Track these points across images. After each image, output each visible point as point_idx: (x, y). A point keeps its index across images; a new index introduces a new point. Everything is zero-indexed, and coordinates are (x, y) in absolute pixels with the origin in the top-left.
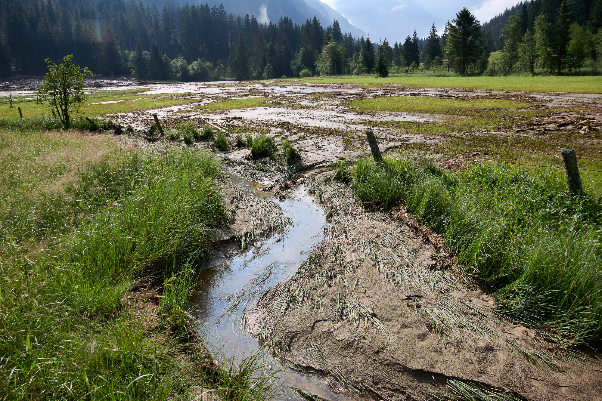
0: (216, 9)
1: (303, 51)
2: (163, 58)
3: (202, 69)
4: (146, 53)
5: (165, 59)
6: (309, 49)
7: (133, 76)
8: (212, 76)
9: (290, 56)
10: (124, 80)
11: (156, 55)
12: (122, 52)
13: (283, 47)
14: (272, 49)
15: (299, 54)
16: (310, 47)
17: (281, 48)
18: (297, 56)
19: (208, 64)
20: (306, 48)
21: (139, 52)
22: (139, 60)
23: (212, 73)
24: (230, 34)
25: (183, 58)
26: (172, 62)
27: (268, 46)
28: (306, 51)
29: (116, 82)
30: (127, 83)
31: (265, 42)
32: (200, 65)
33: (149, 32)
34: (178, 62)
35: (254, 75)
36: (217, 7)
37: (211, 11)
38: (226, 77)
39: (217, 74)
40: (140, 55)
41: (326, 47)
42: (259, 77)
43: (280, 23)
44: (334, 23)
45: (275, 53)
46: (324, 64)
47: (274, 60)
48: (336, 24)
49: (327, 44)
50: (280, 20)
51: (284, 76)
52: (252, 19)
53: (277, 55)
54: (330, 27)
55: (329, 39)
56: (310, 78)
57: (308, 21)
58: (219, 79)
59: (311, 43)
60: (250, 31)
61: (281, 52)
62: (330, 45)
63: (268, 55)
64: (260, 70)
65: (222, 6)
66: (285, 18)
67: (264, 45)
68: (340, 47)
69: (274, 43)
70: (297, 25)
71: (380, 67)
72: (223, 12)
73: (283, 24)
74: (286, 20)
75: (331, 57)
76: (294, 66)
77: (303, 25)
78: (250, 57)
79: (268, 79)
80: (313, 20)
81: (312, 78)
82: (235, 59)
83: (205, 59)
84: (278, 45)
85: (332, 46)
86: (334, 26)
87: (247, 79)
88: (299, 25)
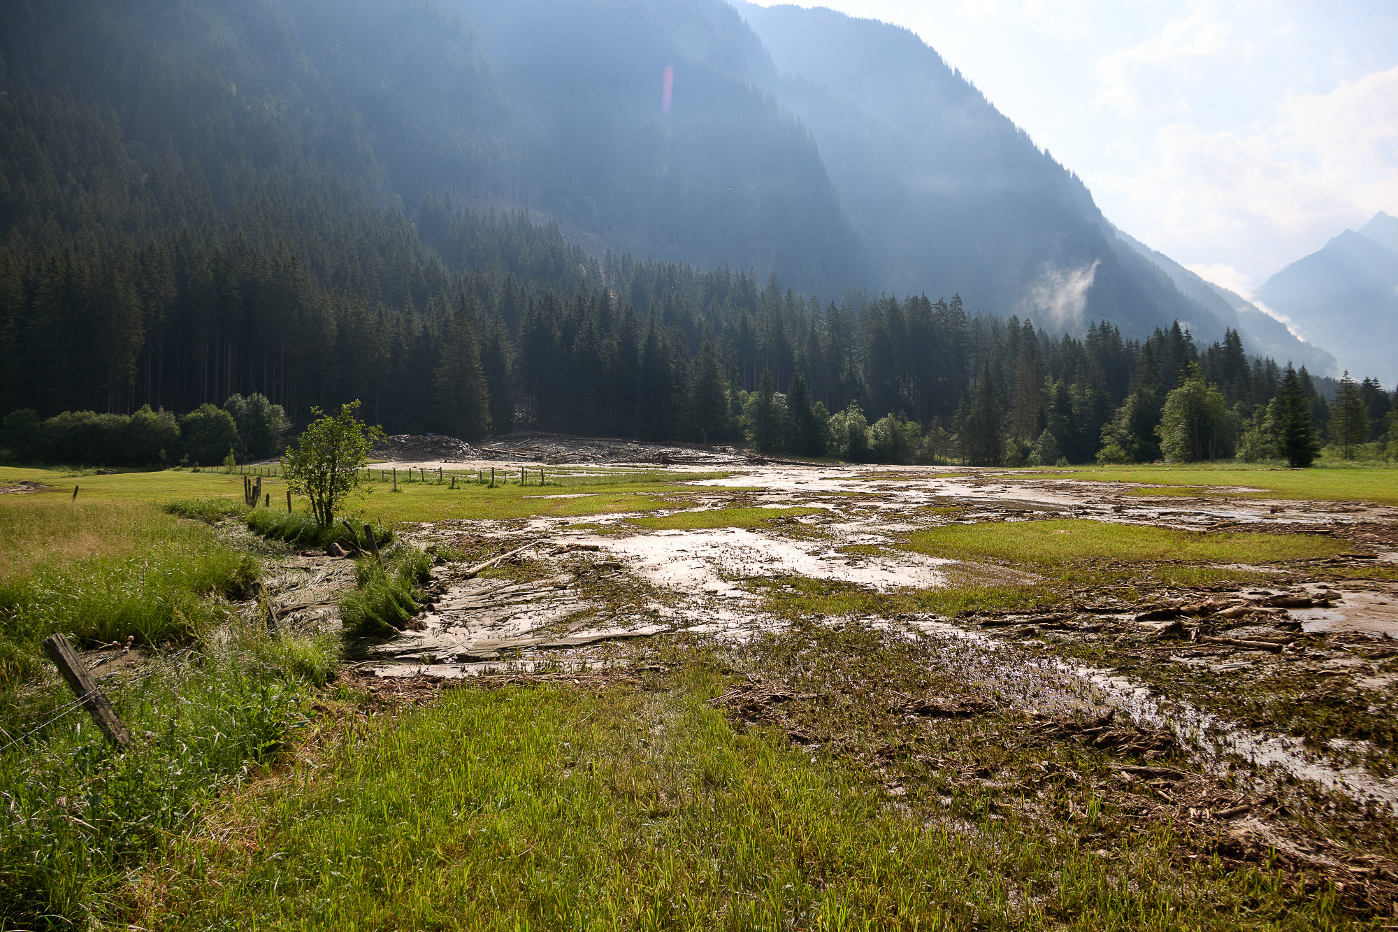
0: (945, 306)
1: (1133, 403)
2: (813, 410)
3: (895, 434)
4: (779, 398)
5: (817, 412)
6: (1150, 397)
7: (747, 445)
8: (918, 453)
9: (1104, 413)
10: (724, 451)
11: (799, 402)
12: (733, 393)
13: (1087, 391)
14: (1063, 398)
15: (1123, 409)
16: (1152, 392)
17: (1084, 395)
18: (1120, 413)
19: (910, 425)
20: (1141, 395)
21: (766, 394)
22: (764, 411)
23: (921, 446)
24: (972, 362)
25: (860, 411)
26: (834, 418)
27: (1054, 391)
28: (1140, 402)
29: (704, 454)
30: (726, 458)
31: (1049, 377)
32: (892, 427)
33: (796, 354)
34: (848, 419)
35: (1009, 454)
36: (948, 301)
37: (934, 311)
38: (947, 454)
39: (930, 449)
40: (768, 401)
41: (1175, 395)
42: (1022, 459)
43: (1089, 336)
44: (1228, 335)
45: (1071, 405)
46: (1171, 434)
47: (1064, 420)
48: (1233, 340)
49: (1181, 386)
50: (1089, 331)
51: (1064, 460)
52: (1025, 328)
53: (1075, 410)
54: (1216, 345)
55: (1189, 373)
56: (1123, 467)
57: (1158, 332)
58: (933, 460)
59: (1156, 383)
60: (1018, 355)
61: (1085, 404)
62: (1184, 390)
63: (1052, 410)
64: (1028, 443)
65: (957, 299)
66: (1103, 325)
67: (1043, 386)
68: (1212, 394)
69: (1068, 382)
70: (1133, 342)
71: (1288, 443)
72: (958, 313)
73: (1098, 340)
74: (1105, 329)
75: (1187, 417)
76: (1109, 437)
77: (1149, 341)
78: (1006, 414)
79: (1042, 464)
80: (1170, 328)
81: (1130, 467)
82: (970, 416)
83: (905, 413)
84: (1079, 386)
85: (1189, 390)
86: (1228, 342)
87: (997, 463)
88: (1137, 342)
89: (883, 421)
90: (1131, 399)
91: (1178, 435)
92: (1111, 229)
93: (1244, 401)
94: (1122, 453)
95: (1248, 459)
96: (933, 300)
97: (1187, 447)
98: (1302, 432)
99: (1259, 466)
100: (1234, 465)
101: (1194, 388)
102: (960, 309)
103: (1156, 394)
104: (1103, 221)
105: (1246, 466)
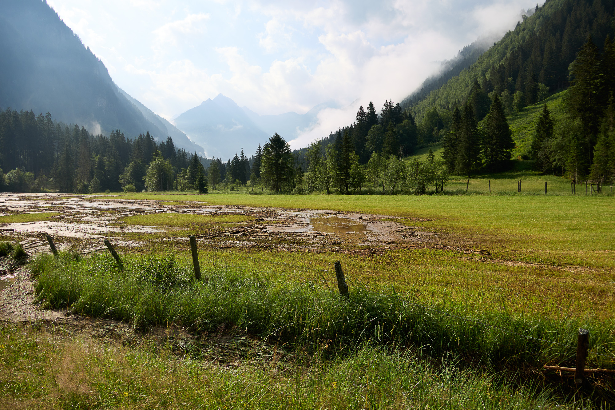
0: (43, 117)
1: (132, 166)
3: (21, 178)
6: (139, 164)
8: (32, 187)
9: (119, 170)
13: (112, 160)
14: (101, 162)
15: (128, 169)
16: (140, 162)
17: (110, 162)
18: (126, 170)
19: (28, 174)
20: (135, 163)
23: (33, 184)
24: (56, 144)
27: (97, 159)
28: (135, 166)
31: (94, 154)
32: (19, 175)
35: (79, 188)
36: (44, 115)
37: (36, 119)
38: (47, 188)
39: (38, 185)
41: (153, 163)
42: (85, 190)
43: (111, 136)
44: (168, 139)
45: (104, 166)
46: (150, 179)
47: (102, 173)
48: (170, 141)
49: (155, 160)
50: (111, 134)
51: (108, 190)
52: (82, 130)
53: (106, 168)
54: (163, 143)
55: (157, 155)
56: (133, 193)
57: (140, 136)
58: (40, 191)
59: (141, 158)
60: (79, 142)
61: (110, 166)
62: (156, 162)
63: (96, 168)
64: (86, 183)
65: (49, 115)
66: (117, 132)
67: (92, 157)
68: (167, 164)
69: (103, 156)
70: (130, 139)
71: (200, 184)
72: (50, 121)
73: (115, 138)
74: (118, 133)
75: (158, 173)
76: (122, 180)
77: (136, 139)
78: (76, 169)
79: (94, 192)
80: (145, 135)
81: (135, 193)
82: (59, 170)
83: (24, 168)
84: (108, 158)
85: (159, 162)
86: (168, 142)
87: (72, 191)
88: (131, 140)
89: (13, 171)
90: (131, 164)
91: (154, 180)
92: (116, 87)
93: (175, 167)
94: (134, 188)
95: (182, 190)
96: (37, 114)
97: (158, 185)
98: (204, 180)
99: (186, 193)
100: (177, 193)
101: (160, 162)
102: (50, 119)
103: (142, 163)
104: (113, 83)
105: (181, 193)
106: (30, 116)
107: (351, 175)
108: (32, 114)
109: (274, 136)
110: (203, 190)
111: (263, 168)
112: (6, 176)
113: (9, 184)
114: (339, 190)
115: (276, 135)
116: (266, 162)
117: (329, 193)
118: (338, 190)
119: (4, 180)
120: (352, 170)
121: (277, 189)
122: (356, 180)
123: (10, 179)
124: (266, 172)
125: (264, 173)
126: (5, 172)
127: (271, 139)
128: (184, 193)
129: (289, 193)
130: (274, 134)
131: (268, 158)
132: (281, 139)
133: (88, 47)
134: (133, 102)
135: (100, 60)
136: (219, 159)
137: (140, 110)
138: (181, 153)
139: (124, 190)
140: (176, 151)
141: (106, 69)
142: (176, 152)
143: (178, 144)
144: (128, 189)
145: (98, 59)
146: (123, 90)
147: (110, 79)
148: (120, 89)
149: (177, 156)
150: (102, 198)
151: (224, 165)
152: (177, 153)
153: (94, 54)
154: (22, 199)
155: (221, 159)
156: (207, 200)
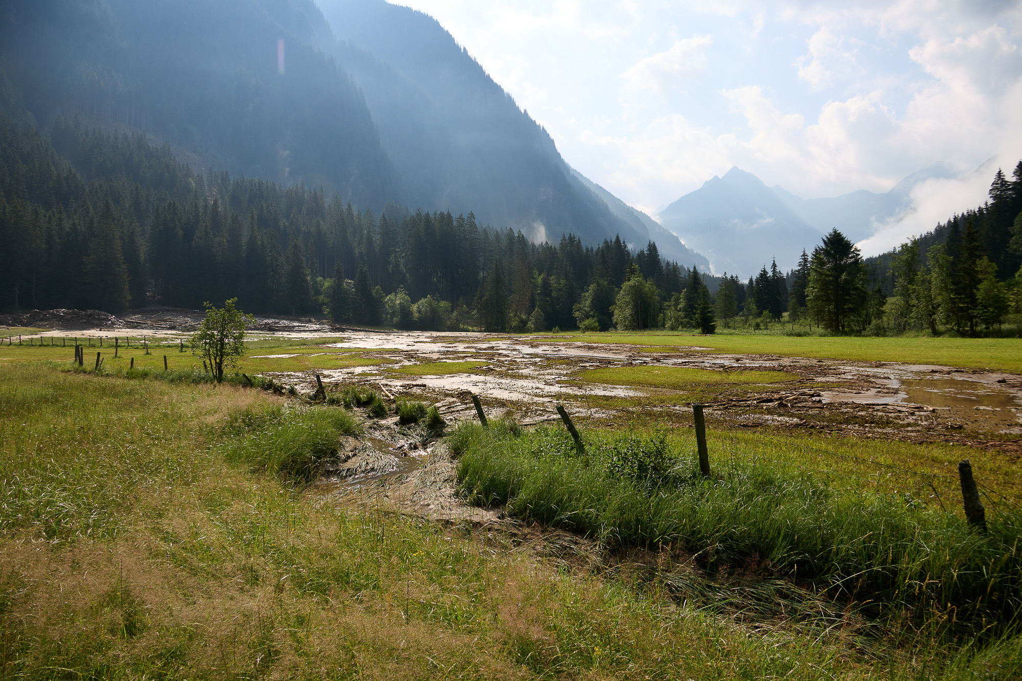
0: (463, 219)
1: (593, 290)
2: (374, 292)
3: (433, 311)
4: (348, 284)
5: (377, 293)
6: (604, 286)
7: (325, 317)
8: (449, 323)
9: (573, 297)
10: (310, 321)
11: (363, 287)
12: (312, 279)
13: (562, 282)
14: (546, 285)
15: (587, 294)
16: (606, 283)
17: (560, 284)
18: (585, 296)
19: (443, 304)
20: (598, 285)
21: (339, 280)
22: (337, 293)
23: (449, 318)
24: (482, 259)
25: (405, 293)
26: (388, 298)
27: (540, 280)
28: (598, 289)
29: (297, 324)
30: (315, 327)
31: (536, 273)
32: (431, 306)
33: (357, 251)
34: (397, 299)
35: (514, 324)
36: (465, 217)
37: (455, 223)
38: (468, 324)
39: (457, 320)
40: (340, 285)
41: (626, 285)
42: (522, 328)
43: (561, 244)
44: (650, 245)
45: (551, 291)
46: (622, 311)
47: (547, 301)
48: (653, 248)
49: (629, 280)
50: (562, 240)
51: (557, 328)
52: (519, 237)
53: (554, 294)
54: (642, 252)
55: (633, 272)
56: (594, 333)
57: (606, 242)
58: (459, 328)
59: (608, 277)
60: (513, 255)
61: (560, 290)
62: (631, 283)
63: (539, 294)
64: (524, 317)
65: (472, 215)
66: (570, 237)
67: (533, 278)
68: (648, 286)
69: (549, 275)
70: (590, 248)
71: (702, 319)
72: (473, 225)
73: (567, 246)
74: (571, 239)
75: (633, 301)
76: (578, 312)
77: (599, 247)
78: (509, 296)
79: (535, 331)
80: (613, 240)
81: (598, 333)
82: (485, 298)
83: (438, 295)
84: (556, 278)
85: (635, 283)
86: (649, 250)
87: (503, 330)
88: (592, 249)
89: (423, 300)
90: (592, 287)
91: (628, 312)
92: (567, 168)
93: (661, 290)
94: (597, 324)
95: (673, 328)
96: (455, 216)
97: (634, 320)
98: (709, 312)
99: (680, 333)
100: (664, 332)
101: (638, 282)
102: (474, 223)
103: (608, 285)
104: (562, 161)
105: (670, 333)
106: (446, 219)
107: (979, 301)
108: (449, 216)
109: (830, 235)
110: (708, 329)
111: (811, 291)
112: (414, 308)
113: (419, 318)
114: (956, 328)
115: (835, 232)
116: (817, 280)
117: (936, 333)
118: (952, 329)
119: (412, 314)
120: (982, 291)
121: (836, 327)
122: (991, 310)
123: (419, 312)
124: (817, 298)
125: (814, 300)
126: (414, 302)
127: (826, 239)
128: (676, 333)
129: (858, 334)
130: (831, 231)
131: (819, 272)
132: (843, 239)
133: (525, 111)
134: (593, 189)
135: (543, 128)
136: (734, 276)
137: (605, 201)
138: (671, 267)
139: (580, 328)
140: (663, 265)
141: (553, 141)
142: (662, 267)
143: (666, 254)
144: (586, 327)
145: (540, 127)
146: (578, 171)
147: (559, 155)
148: (573, 169)
149: (665, 272)
150: (548, 340)
151: (742, 286)
152: (664, 268)
153: (533, 120)
154: (435, 340)
155: (737, 277)
156: (714, 345)
